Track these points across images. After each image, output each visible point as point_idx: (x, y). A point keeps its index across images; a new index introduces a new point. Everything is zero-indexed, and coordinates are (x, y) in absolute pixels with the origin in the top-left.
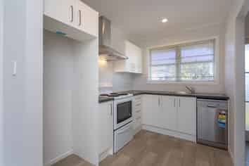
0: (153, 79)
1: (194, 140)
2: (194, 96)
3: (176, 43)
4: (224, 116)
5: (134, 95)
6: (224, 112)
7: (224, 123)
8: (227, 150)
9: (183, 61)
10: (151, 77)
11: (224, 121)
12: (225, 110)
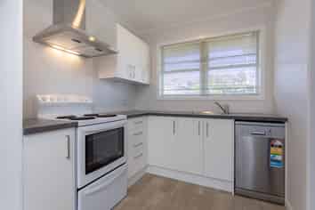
0: (166, 93)
1: (231, 189)
2: (231, 118)
3: (202, 37)
4: (280, 150)
5: (129, 117)
6: (279, 143)
7: (278, 161)
8: (282, 204)
9: (211, 64)
10: (163, 90)
11: (279, 158)
12: (279, 140)
